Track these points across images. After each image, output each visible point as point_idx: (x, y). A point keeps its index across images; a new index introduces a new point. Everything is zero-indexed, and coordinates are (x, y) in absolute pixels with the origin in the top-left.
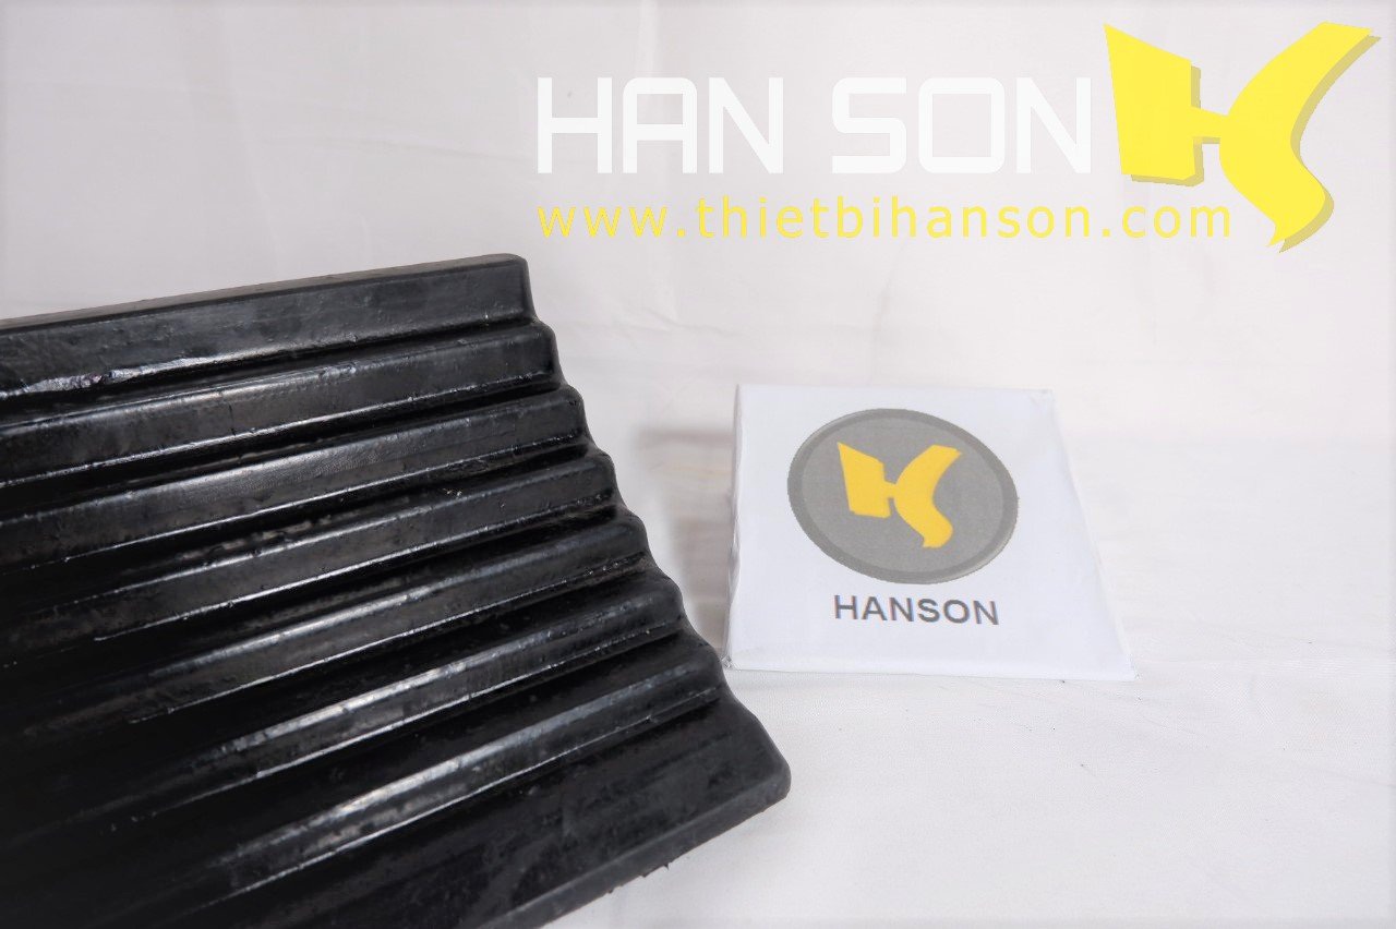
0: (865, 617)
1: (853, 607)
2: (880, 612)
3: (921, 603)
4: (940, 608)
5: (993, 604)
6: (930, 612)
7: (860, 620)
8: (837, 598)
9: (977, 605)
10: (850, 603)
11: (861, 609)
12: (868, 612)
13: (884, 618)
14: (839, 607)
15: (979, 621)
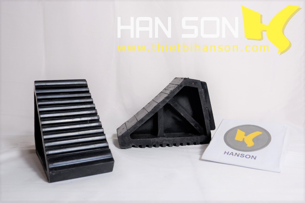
12: (230, 154)
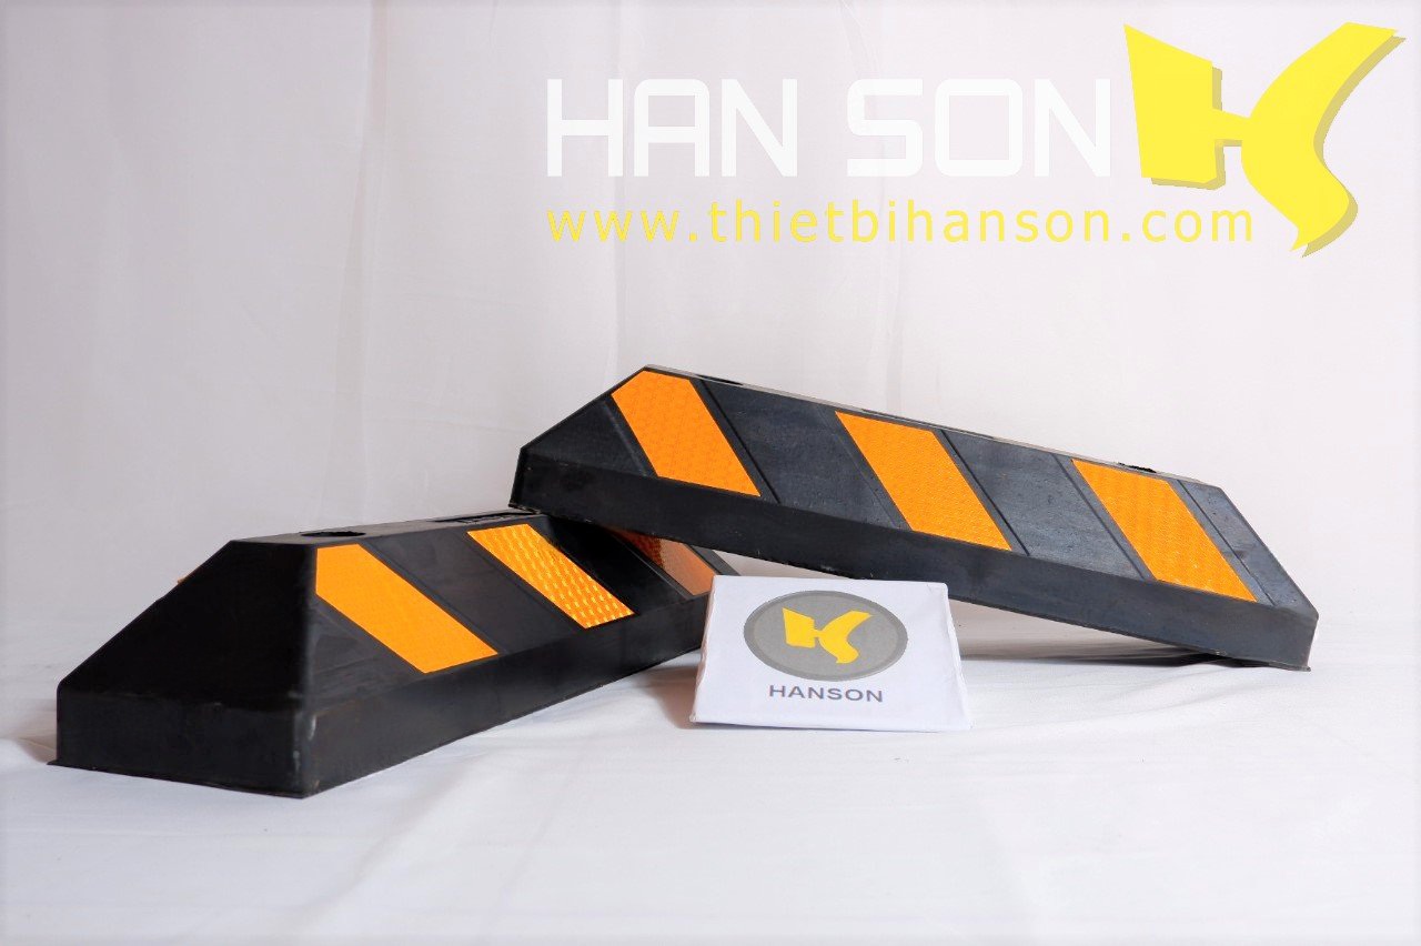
0: (790, 696)
1: (783, 691)
2: (801, 694)
3: (830, 691)
4: (843, 693)
5: (880, 693)
6: (835, 695)
7: (786, 698)
8: (772, 687)
9: (869, 692)
10: (781, 689)
11: (788, 692)
13: (803, 696)
14: (772, 691)
15: (869, 699)
